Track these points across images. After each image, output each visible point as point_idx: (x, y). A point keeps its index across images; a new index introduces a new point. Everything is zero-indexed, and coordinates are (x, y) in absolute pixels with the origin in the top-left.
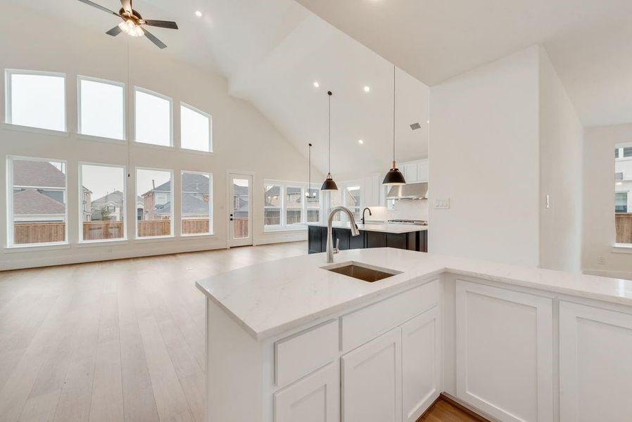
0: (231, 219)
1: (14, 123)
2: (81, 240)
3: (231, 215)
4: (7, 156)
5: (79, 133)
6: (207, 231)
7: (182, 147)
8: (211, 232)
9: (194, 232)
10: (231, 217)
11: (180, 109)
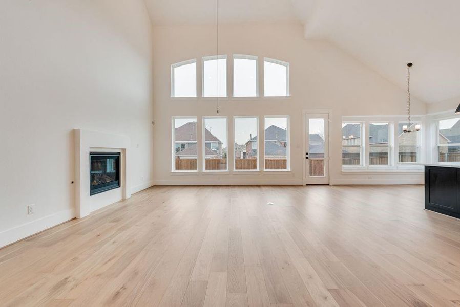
0: (307, 158)
1: (175, 96)
2: (204, 170)
3: (307, 154)
4: (172, 117)
5: (203, 96)
6: (286, 168)
7: (265, 96)
8: (288, 169)
9: (274, 169)
10: (307, 156)
11: (263, 64)
